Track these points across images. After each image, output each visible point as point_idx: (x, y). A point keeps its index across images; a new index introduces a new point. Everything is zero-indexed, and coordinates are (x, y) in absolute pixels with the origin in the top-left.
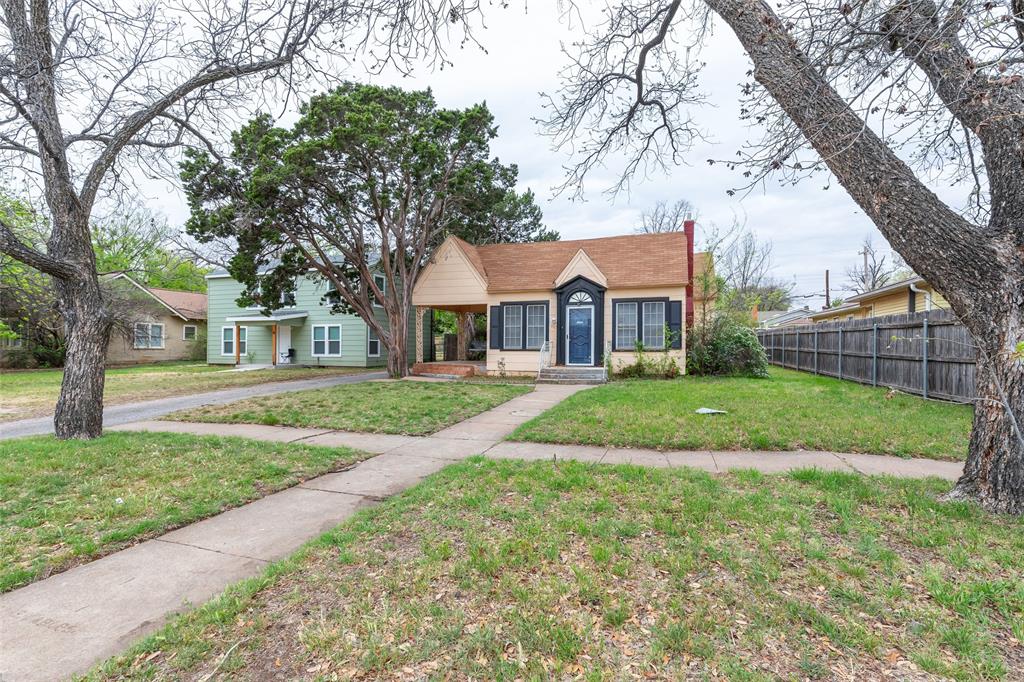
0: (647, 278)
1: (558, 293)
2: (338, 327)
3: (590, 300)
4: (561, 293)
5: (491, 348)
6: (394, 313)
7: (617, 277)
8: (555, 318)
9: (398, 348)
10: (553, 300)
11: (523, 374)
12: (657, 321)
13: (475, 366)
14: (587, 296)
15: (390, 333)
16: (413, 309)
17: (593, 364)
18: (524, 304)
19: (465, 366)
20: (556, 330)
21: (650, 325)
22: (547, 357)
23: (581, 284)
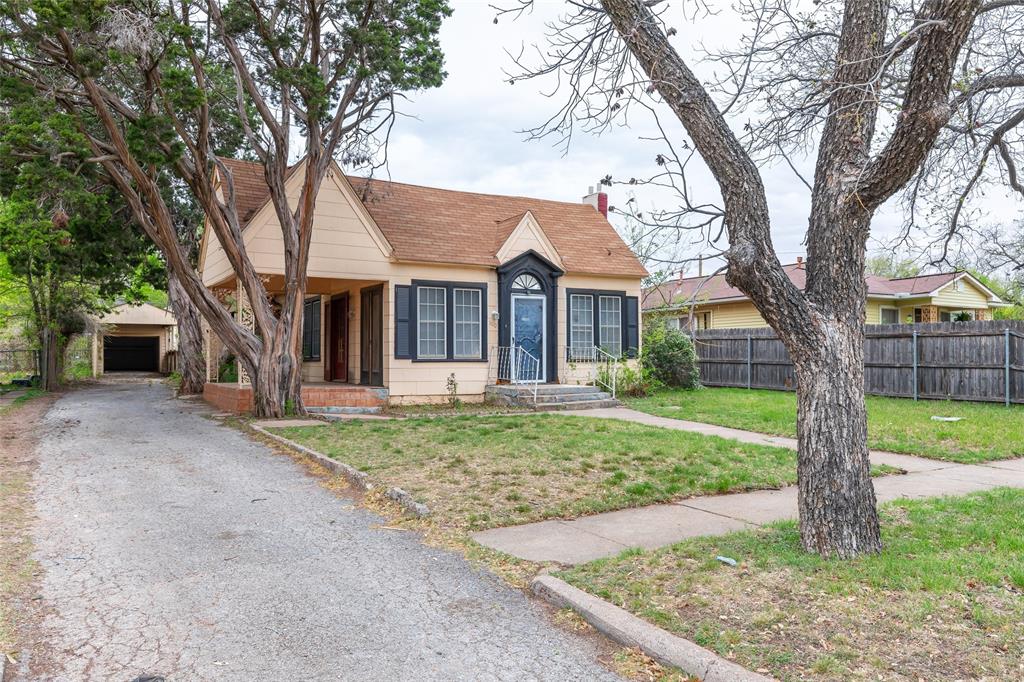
1: (499, 275)
3: (537, 287)
4: (505, 274)
5: (397, 357)
8: (495, 312)
9: (293, 355)
10: (491, 282)
12: (612, 324)
13: (367, 389)
14: (534, 281)
17: (544, 380)
18: (449, 286)
19: (350, 391)
20: (497, 329)
21: (607, 326)
22: (486, 371)
23: (530, 263)
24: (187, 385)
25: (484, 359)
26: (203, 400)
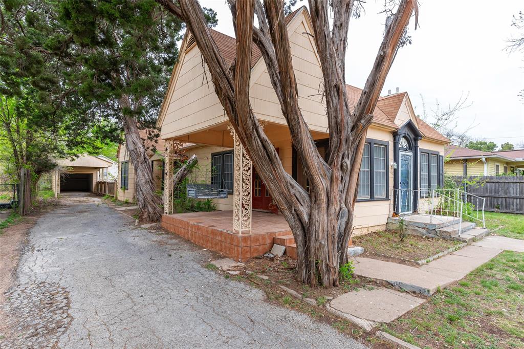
1: (395, 136)
3: (407, 147)
10: (391, 142)
14: (406, 142)
17: (411, 212)
20: (393, 176)
24: (145, 216)
25: (388, 198)
26: (159, 228)
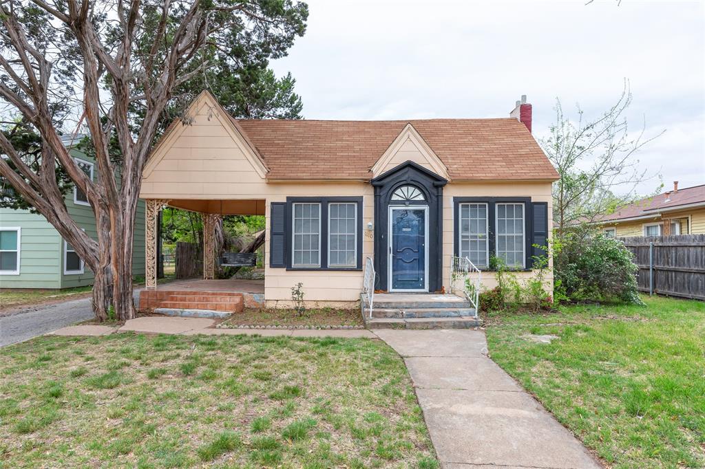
0: (499, 170)
1: (375, 187)
2: (16, 231)
3: (421, 198)
4: (381, 187)
5: (272, 266)
6: (106, 207)
7: (459, 167)
8: (371, 223)
9: (112, 267)
10: (368, 197)
11: (322, 306)
12: (514, 231)
13: (245, 294)
14: (417, 192)
15: (98, 244)
16: (141, 205)
17: (427, 289)
18: (324, 201)
19: (229, 295)
20: (373, 239)
21: (506, 234)
22: (360, 280)
23: (411, 174)
25: (359, 268)
